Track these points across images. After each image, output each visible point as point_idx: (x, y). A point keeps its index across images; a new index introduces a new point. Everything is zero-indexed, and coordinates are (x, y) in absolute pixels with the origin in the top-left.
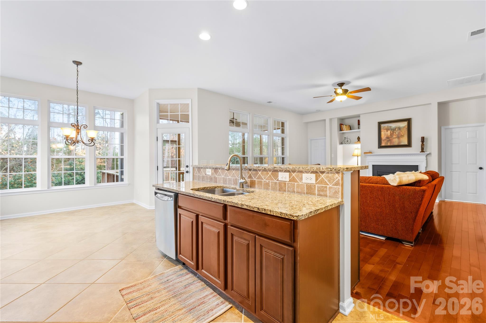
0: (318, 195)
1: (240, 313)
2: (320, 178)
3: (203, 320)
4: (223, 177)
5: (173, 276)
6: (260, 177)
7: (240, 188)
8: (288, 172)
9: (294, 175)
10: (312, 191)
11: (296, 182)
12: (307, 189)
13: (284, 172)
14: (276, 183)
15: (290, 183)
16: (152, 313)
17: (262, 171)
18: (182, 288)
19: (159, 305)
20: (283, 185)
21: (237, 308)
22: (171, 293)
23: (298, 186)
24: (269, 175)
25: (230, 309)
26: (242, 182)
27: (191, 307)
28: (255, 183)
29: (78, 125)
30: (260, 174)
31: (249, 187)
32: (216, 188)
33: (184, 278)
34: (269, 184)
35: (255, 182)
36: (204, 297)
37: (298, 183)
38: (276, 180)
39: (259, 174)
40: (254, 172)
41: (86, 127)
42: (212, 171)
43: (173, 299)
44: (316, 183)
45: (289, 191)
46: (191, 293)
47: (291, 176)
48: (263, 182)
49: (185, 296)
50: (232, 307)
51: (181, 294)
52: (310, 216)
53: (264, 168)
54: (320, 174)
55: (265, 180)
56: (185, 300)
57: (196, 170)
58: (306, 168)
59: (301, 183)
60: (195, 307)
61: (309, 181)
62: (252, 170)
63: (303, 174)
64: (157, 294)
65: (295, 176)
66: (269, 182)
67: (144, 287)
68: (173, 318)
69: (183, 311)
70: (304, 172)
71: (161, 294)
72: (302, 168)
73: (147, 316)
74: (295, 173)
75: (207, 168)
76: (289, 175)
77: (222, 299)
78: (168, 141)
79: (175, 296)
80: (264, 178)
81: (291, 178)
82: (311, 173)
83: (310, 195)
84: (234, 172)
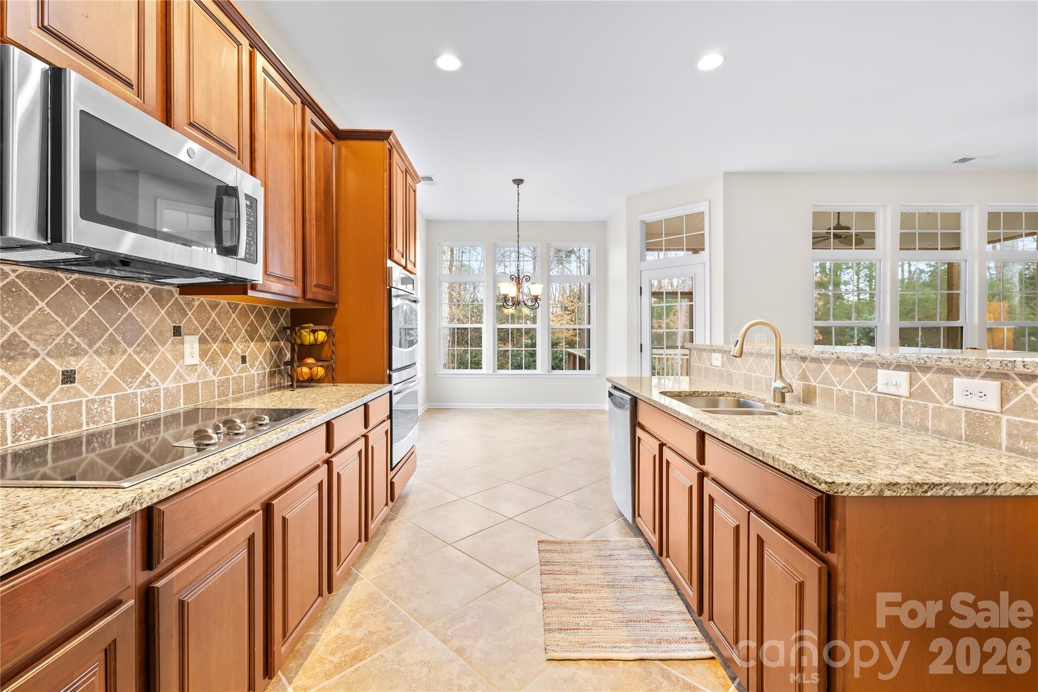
0: (1009, 449)
1: (729, 679)
2: (1017, 394)
3: (645, 649)
4: (744, 372)
5: (622, 552)
6: (826, 380)
7: (774, 401)
8: (906, 371)
9: (927, 379)
10: (987, 433)
11: (930, 401)
12: (969, 425)
13: (893, 370)
14: (869, 399)
15: (914, 401)
16: (569, 594)
17: (832, 362)
18: (630, 578)
19: (582, 588)
20: (890, 405)
21: (725, 666)
22: (608, 578)
23: (938, 413)
24: (851, 375)
25: (707, 661)
26: (779, 388)
27: (632, 617)
28: (816, 393)
29: (519, 278)
30: (829, 371)
31: (800, 402)
32: (722, 395)
33: (641, 563)
34: (851, 398)
35: (816, 391)
36: (663, 613)
37: (938, 405)
38: (872, 390)
39: (825, 371)
40: (813, 365)
41: (528, 279)
42: (722, 357)
43: (607, 590)
44: (1004, 409)
45: (910, 425)
46: (643, 594)
47: (916, 383)
48: (835, 393)
49: (629, 593)
50: (713, 658)
51: (624, 587)
52: (887, 493)
53: (835, 356)
54: (1020, 383)
55: (840, 388)
56: (626, 600)
57: (695, 355)
58: (961, 362)
59: (949, 405)
60: (640, 621)
61: (974, 402)
62: (808, 360)
63: (954, 379)
64: (586, 570)
65: (927, 384)
66: (852, 393)
67: (571, 551)
68: (595, 619)
69: (616, 616)
70: (960, 373)
71: (592, 572)
72: (948, 360)
73: (561, 595)
74: (929, 375)
75: (714, 351)
76: (909, 380)
77: (699, 633)
78: (676, 293)
79: (613, 586)
80: (837, 381)
81: (916, 387)
82: (984, 377)
83: (981, 444)
84: (766, 363)
